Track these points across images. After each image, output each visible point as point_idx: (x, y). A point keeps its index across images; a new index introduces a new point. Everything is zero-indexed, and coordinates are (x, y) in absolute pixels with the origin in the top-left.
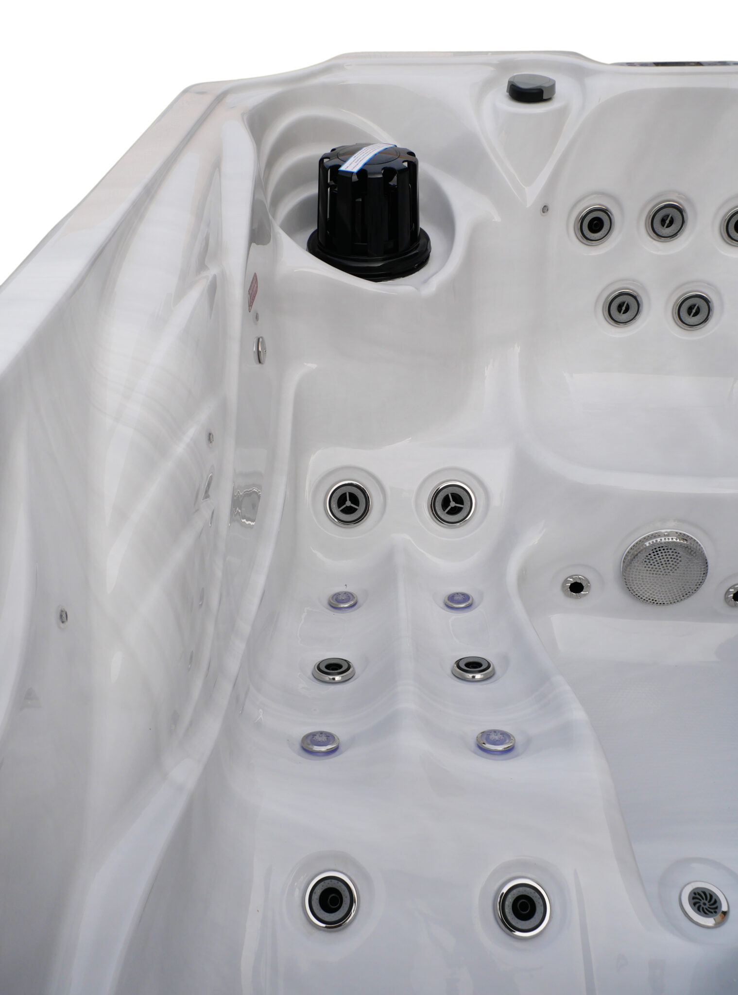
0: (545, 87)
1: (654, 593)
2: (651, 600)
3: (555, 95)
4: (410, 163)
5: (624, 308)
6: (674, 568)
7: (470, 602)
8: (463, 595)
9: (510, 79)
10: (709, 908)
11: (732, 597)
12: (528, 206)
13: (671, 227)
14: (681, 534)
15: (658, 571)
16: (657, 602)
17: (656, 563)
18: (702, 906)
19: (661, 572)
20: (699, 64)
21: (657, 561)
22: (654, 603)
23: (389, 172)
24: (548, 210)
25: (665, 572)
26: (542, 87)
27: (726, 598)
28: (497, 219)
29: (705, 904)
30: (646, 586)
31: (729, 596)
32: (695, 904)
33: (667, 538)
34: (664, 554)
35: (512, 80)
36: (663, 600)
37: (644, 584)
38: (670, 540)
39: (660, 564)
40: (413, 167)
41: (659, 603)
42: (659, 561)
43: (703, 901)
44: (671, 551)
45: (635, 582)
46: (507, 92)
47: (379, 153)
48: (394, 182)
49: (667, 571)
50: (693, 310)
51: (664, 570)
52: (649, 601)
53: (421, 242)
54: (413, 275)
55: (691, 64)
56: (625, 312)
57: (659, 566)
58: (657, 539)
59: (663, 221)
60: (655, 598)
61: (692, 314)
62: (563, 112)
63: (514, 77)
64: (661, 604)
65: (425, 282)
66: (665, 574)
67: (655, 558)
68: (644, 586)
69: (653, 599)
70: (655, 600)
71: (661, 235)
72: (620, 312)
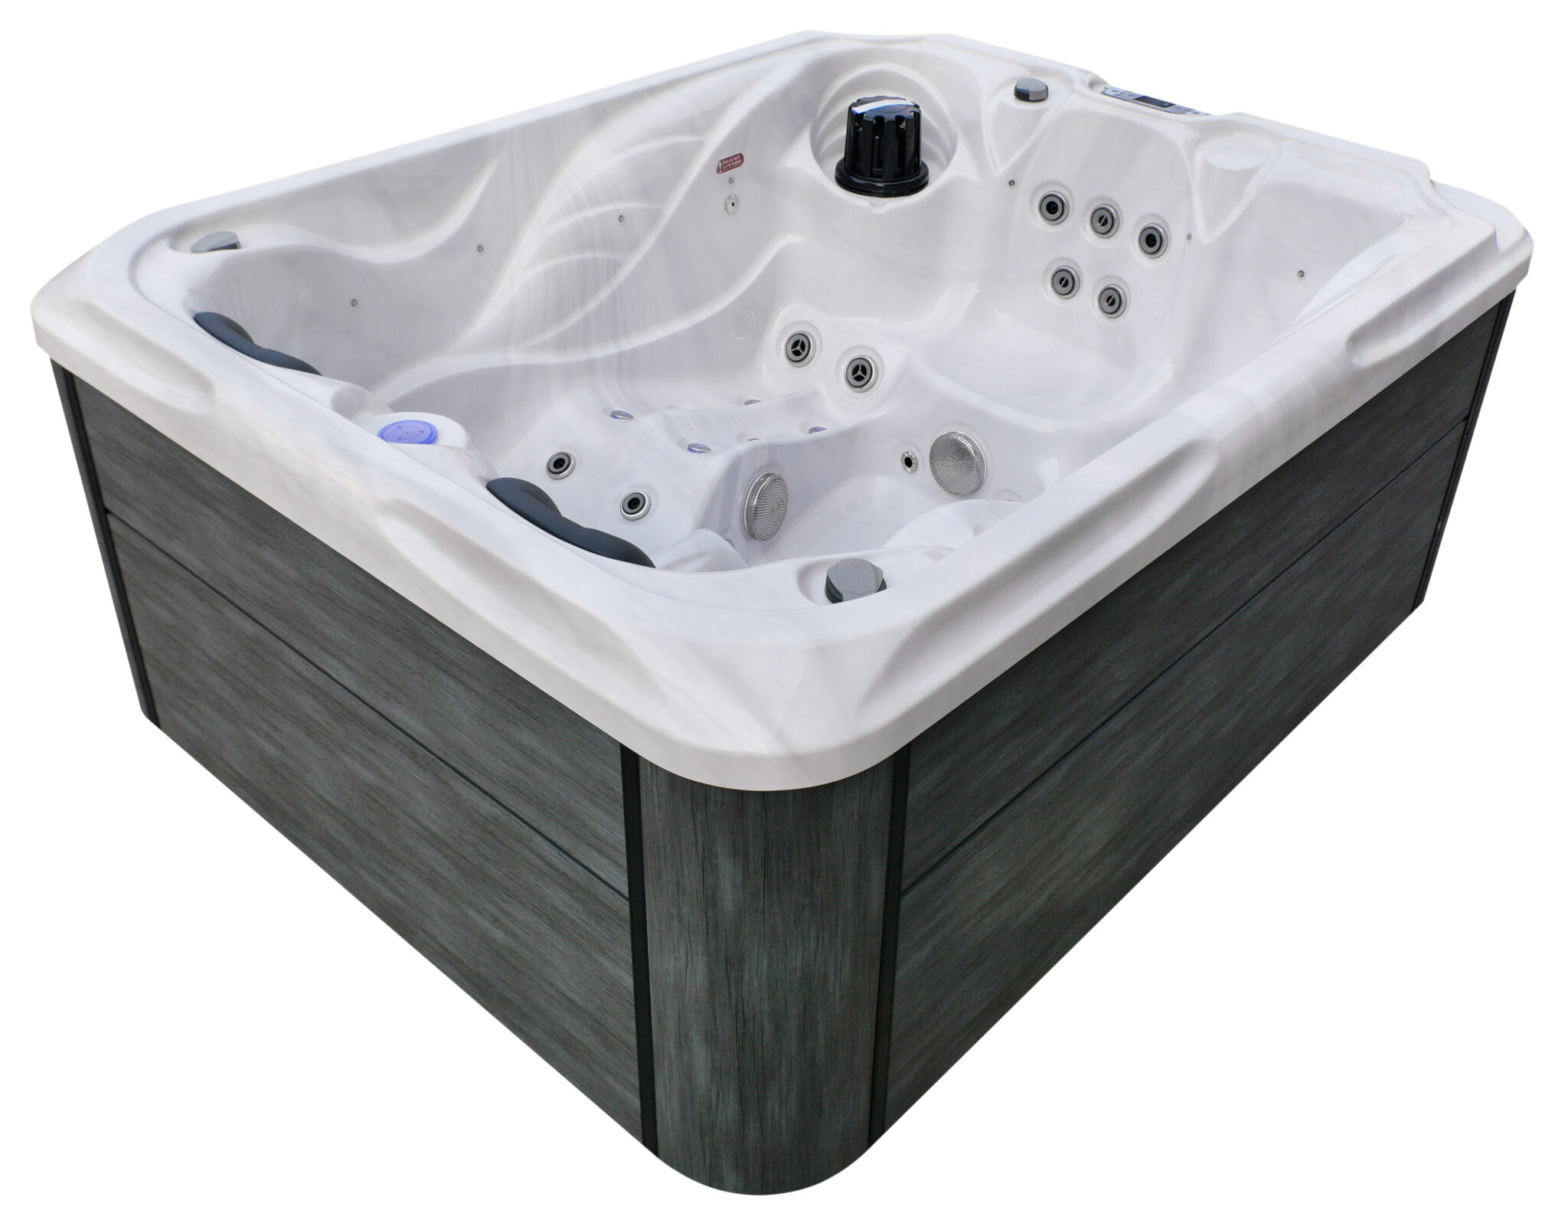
0: (1031, 91)
4: (915, 113)
5: (1064, 283)
12: (997, 175)
13: (1105, 226)
23: (900, 119)
24: (1014, 184)
40: (917, 115)
47: (895, 104)
48: (903, 126)
50: (1110, 300)
56: (1064, 286)
59: (1100, 220)
61: (1109, 303)
71: (1097, 230)
72: (1060, 284)
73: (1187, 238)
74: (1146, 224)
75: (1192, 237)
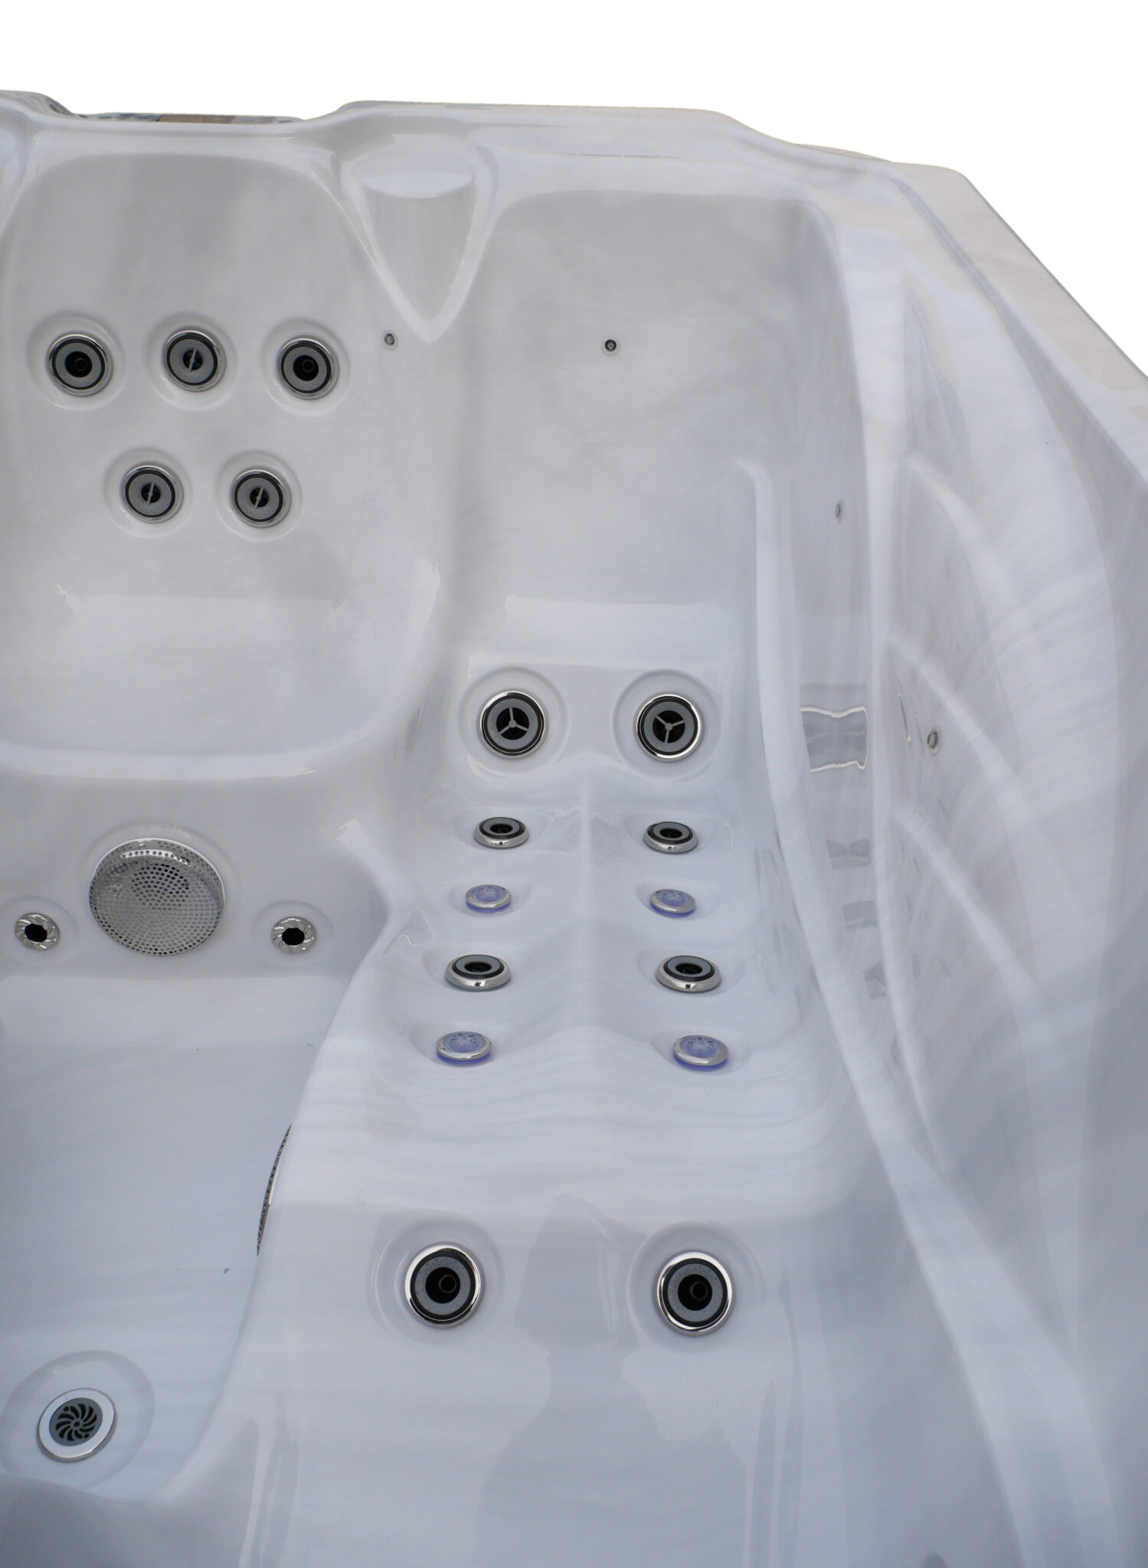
1: (156, 937)
5: (150, 494)
6: (161, 897)
10: (84, 1421)
11: (282, 938)
13: (199, 370)
16: (155, 951)
18: (78, 1428)
19: (144, 904)
25: (150, 904)
27: (274, 939)
29: (77, 1424)
31: (278, 936)
32: (70, 1438)
33: (139, 852)
36: (162, 947)
38: (145, 854)
41: (163, 952)
43: (72, 1425)
44: (149, 871)
45: (115, 922)
49: (153, 903)
50: (257, 497)
51: (148, 900)
56: (154, 500)
59: (185, 359)
60: (148, 945)
61: (257, 503)
64: (160, 953)
66: (150, 907)
71: (186, 380)
72: (146, 499)
73: (386, 340)
74: (285, 341)
75: (395, 338)
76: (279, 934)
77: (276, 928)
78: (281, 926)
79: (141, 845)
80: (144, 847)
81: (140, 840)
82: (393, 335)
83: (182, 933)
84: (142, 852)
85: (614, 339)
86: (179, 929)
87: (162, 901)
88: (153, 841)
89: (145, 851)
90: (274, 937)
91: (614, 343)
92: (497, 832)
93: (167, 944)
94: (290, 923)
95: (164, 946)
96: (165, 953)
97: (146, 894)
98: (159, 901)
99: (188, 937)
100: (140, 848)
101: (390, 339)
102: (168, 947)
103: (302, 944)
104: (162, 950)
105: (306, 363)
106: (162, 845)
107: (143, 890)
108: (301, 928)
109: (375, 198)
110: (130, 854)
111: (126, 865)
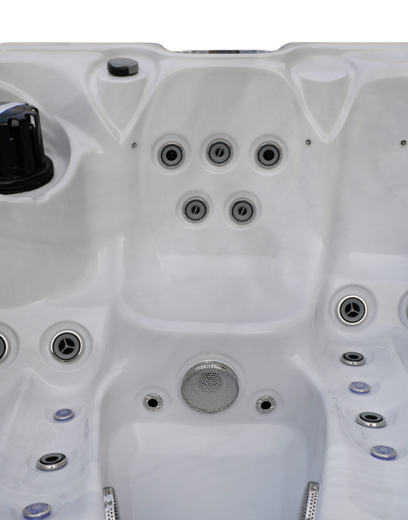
0: (129, 66)
1: (204, 405)
2: (202, 410)
3: (139, 70)
4: (29, 115)
5: (196, 210)
6: (214, 387)
7: (72, 415)
8: (66, 410)
9: (109, 61)
11: (261, 406)
12: (121, 143)
13: (222, 157)
14: (220, 363)
15: (204, 389)
16: (207, 411)
17: (202, 383)
19: (206, 389)
20: (237, 52)
21: (202, 382)
22: (204, 412)
24: (136, 145)
25: (209, 390)
26: (127, 66)
27: (257, 407)
28: (100, 151)
30: (197, 400)
31: (259, 405)
34: (206, 377)
35: (109, 62)
36: (211, 410)
37: (196, 399)
39: (204, 384)
41: (208, 412)
42: (203, 382)
44: (210, 375)
45: (189, 398)
46: (107, 69)
47: (11, 108)
49: (210, 389)
50: (242, 211)
51: (208, 388)
52: (201, 411)
53: (47, 166)
54: (37, 189)
55: (233, 52)
56: (197, 213)
57: (204, 386)
58: (201, 367)
59: (217, 152)
60: (205, 408)
61: (242, 214)
62: (143, 82)
63: (112, 60)
64: (209, 412)
65: (42, 194)
66: (209, 391)
67: (201, 380)
68: (196, 400)
69: (203, 409)
70: (205, 410)
71: (216, 161)
72: (193, 212)
73: (306, 143)
74: (261, 143)
75: (311, 142)
76: (260, 404)
77: (259, 401)
78: (261, 400)
79: (207, 363)
80: (209, 364)
81: (206, 361)
82: (309, 140)
83: (221, 403)
84: (208, 366)
85: (405, 140)
86: (220, 401)
87: (214, 388)
88: (211, 361)
89: (210, 366)
90: (257, 406)
91: (405, 141)
92: (351, 358)
93: (213, 408)
94: (266, 399)
95: (212, 409)
96: (211, 412)
97: (208, 385)
98: (213, 388)
99: (223, 405)
100: (207, 364)
101: (309, 142)
102: (213, 409)
103: (269, 409)
104: (210, 411)
105: (269, 153)
106: (215, 363)
107: (207, 383)
108: (270, 402)
109: (307, 83)
110: (203, 367)
111: (196, 373)
